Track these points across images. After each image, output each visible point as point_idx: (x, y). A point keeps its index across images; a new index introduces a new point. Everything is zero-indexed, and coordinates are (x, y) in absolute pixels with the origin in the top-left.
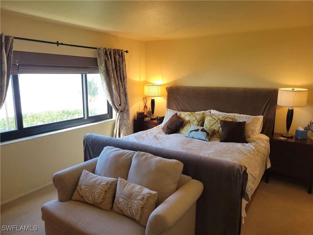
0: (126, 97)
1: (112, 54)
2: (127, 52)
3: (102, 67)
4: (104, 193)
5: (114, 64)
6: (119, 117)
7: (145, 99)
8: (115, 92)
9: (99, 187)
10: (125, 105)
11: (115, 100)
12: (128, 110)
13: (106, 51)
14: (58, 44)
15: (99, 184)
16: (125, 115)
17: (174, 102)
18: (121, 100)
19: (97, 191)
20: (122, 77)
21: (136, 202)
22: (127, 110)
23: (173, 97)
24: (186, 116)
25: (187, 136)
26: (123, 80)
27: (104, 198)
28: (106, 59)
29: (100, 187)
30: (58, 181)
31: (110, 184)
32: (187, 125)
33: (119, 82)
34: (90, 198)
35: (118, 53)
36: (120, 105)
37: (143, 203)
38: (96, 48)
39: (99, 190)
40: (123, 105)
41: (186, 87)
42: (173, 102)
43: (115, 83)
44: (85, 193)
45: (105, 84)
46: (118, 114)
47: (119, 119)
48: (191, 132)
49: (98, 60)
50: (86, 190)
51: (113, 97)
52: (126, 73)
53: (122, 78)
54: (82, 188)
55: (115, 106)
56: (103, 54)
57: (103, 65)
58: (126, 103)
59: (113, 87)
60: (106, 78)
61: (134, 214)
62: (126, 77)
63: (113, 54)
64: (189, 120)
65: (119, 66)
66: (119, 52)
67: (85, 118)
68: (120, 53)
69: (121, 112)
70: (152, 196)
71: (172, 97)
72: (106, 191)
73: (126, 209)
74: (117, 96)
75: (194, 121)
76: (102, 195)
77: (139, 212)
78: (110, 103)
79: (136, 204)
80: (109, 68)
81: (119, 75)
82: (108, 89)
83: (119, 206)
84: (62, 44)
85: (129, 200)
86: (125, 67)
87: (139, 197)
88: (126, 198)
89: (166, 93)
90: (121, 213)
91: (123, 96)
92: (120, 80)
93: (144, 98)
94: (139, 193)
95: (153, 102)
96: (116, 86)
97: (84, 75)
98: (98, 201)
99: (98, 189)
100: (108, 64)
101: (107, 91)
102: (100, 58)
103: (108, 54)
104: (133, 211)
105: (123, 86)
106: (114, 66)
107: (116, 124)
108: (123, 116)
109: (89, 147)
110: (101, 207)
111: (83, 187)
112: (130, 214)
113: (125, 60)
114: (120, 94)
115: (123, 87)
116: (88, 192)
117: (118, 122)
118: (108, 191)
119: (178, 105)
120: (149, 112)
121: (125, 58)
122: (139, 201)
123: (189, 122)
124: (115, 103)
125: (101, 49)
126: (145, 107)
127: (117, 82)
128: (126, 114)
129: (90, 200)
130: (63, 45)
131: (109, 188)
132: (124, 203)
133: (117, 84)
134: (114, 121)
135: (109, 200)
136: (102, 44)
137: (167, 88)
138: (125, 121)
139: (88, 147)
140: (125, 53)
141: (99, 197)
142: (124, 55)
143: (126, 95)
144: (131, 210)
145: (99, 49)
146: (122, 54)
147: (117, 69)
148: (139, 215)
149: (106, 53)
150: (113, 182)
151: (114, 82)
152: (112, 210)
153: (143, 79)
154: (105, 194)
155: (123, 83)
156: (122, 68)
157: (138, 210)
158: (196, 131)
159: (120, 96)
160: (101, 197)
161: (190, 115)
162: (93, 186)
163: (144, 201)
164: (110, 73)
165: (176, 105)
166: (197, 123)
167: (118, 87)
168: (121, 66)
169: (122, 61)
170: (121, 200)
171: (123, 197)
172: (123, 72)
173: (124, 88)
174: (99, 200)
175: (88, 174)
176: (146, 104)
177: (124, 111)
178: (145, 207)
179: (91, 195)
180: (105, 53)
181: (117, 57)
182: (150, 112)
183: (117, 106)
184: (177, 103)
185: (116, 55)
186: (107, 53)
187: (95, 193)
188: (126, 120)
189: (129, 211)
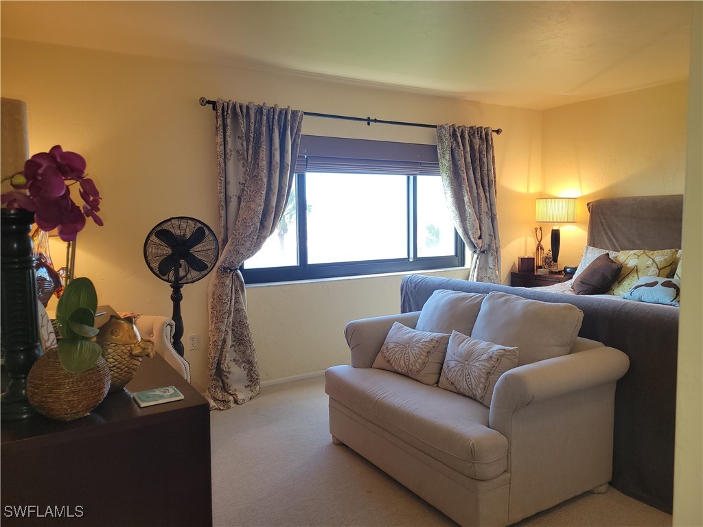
0: (493, 222)
1: (467, 136)
2: (498, 132)
3: (445, 162)
4: (425, 354)
5: (468, 155)
6: (478, 263)
7: (538, 230)
8: (469, 210)
9: (417, 345)
10: (491, 240)
11: (469, 227)
12: (497, 248)
13: (454, 131)
14: (369, 121)
15: (417, 341)
16: (491, 260)
17: (607, 234)
18: (483, 228)
19: (413, 351)
20: (486, 181)
21: (477, 364)
22: (494, 248)
23: (603, 221)
24: (628, 258)
25: (626, 297)
26: (487, 188)
27: (424, 363)
28: (454, 146)
29: (419, 345)
30: (353, 333)
31: (437, 342)
32: (631, 277)
33: (479, 190)
34: (402, 363)
35: (478, 134)
36: (480, 238)
37: (489, 366)
38: (435, 127)
39: (418, 350)
40: (486, 238)
41: (634, 199)
42: (603, 233)
43: (471, 192)
44: (395, 354)
45: (449, 193)
46: (476, 256)
47: (477, 266)
48: (636, 288)
49: (439, 147)
50: (396, 349)
51: (465, 220)
52: (494, 173)
53: (486, 184)
54: (389, 347)
55: (470, 239)
56: (448, 136)
57: (448, 157)
58: (494, 234)
59: (466, 199)
60: (452, 183)
61: (474, 385)
62: (495, 182)
63: (470, 137)
64: (637, 266)
65: (480, 159)
66: (481, 133)
67: (411, 260)
68: (484, 133)
69: (483, 252)
70: (507, 353)
71: (601, 222)
72: (429, 352)
73: (460, 379)
74: (473, 219)
75: (648, 267)
76: (422, 357)
77: (482, 380)
78: (460, 232)
79: (478, 367)
80: (459, 163)
81: (478, 176)
82: (456, 204)
83: (450, 376)
84: (375, 121)
85: (466, 363)
86: (494, 162)
87: (485, 356)
88: (460, 360)
89: (586, 215)
90: (453, 389)
91: (486, 221)
92: (481, 187)
93: (536, 229)
94: (485, 351)
95: (556, 236)
96: (473, 200)
97: (411, 177)
98: (414, 368)
99: (415, 348)
100: (456, 156)
101: (453, 208)
102: (442, 143)
103: (459, 135)
104: (473, 380)
105: (488, 198)
106: (469, 160)
107: (470, 277)
108: (486, 261)
109: (410, 296)
110: (418, 379)
111: (391, 345)
112: (467, 387)
113: (493, 147)
114: (480, 214)
115: (487, 202)
116: (399, 352)
117: (476, 272)
118: (432, 352)
119: (617, 240)
120: (547, 258)
121: (494, 144)
122: (483, 363)
123: (635, 270)
124: (470, 233)
125: (444, 128)
126: (540, 247)
127: (475, 191)
128: (493, 258)
129: (401, 366)
130: (377, 123)
131: (434, 347)
132: (457, 369)
133: (476, 195)
134: (468, 271)
135: (433, 368)
136: (447, 118)
137: (588, 204)
138: (489, 271)
139: (409, 298)
140: (494, 134)
141: (416, 361)
142: (492, 138)
143: (493, 219)
144: (469, 380)
145: (442, 127)
146: (487, 135)
147: (475, 166)
148: (481, 386)
149: (454, 135)
150: (442, 338)
151: (468, 189)
152: (438, 386)
153: (534, 188)
154: (427, 356)
155: (487, 194)
156: (486, 164)
157: (480, 376)
158: (647, 285)
159: (480, 220)
160: (420, 361)
161: (639, 256)
162: (407, 345)
163: (492, 362)
164: (461, 172)
165: (611, 240)
166: (657, 271)
167: (476, 202)
168: (485, 160)
169: (487, 148)
170: (453, 364)
171: (457, 358)
172: (488, 170)
173: (489, 203)
174: (415, 366)
175: (401, 327)
176: (540, 242)
177: (488, 251)
178: (492, 372)
179: (402, 358)
180: (451, 134)
181: (477, 141)
182: (549, 258)
183: (473, 240)
184: (613, 234)
185: (474, 137)
186: (456, 134)
187: (410, 353)
188: (491, 270)
189: (465, 384)
